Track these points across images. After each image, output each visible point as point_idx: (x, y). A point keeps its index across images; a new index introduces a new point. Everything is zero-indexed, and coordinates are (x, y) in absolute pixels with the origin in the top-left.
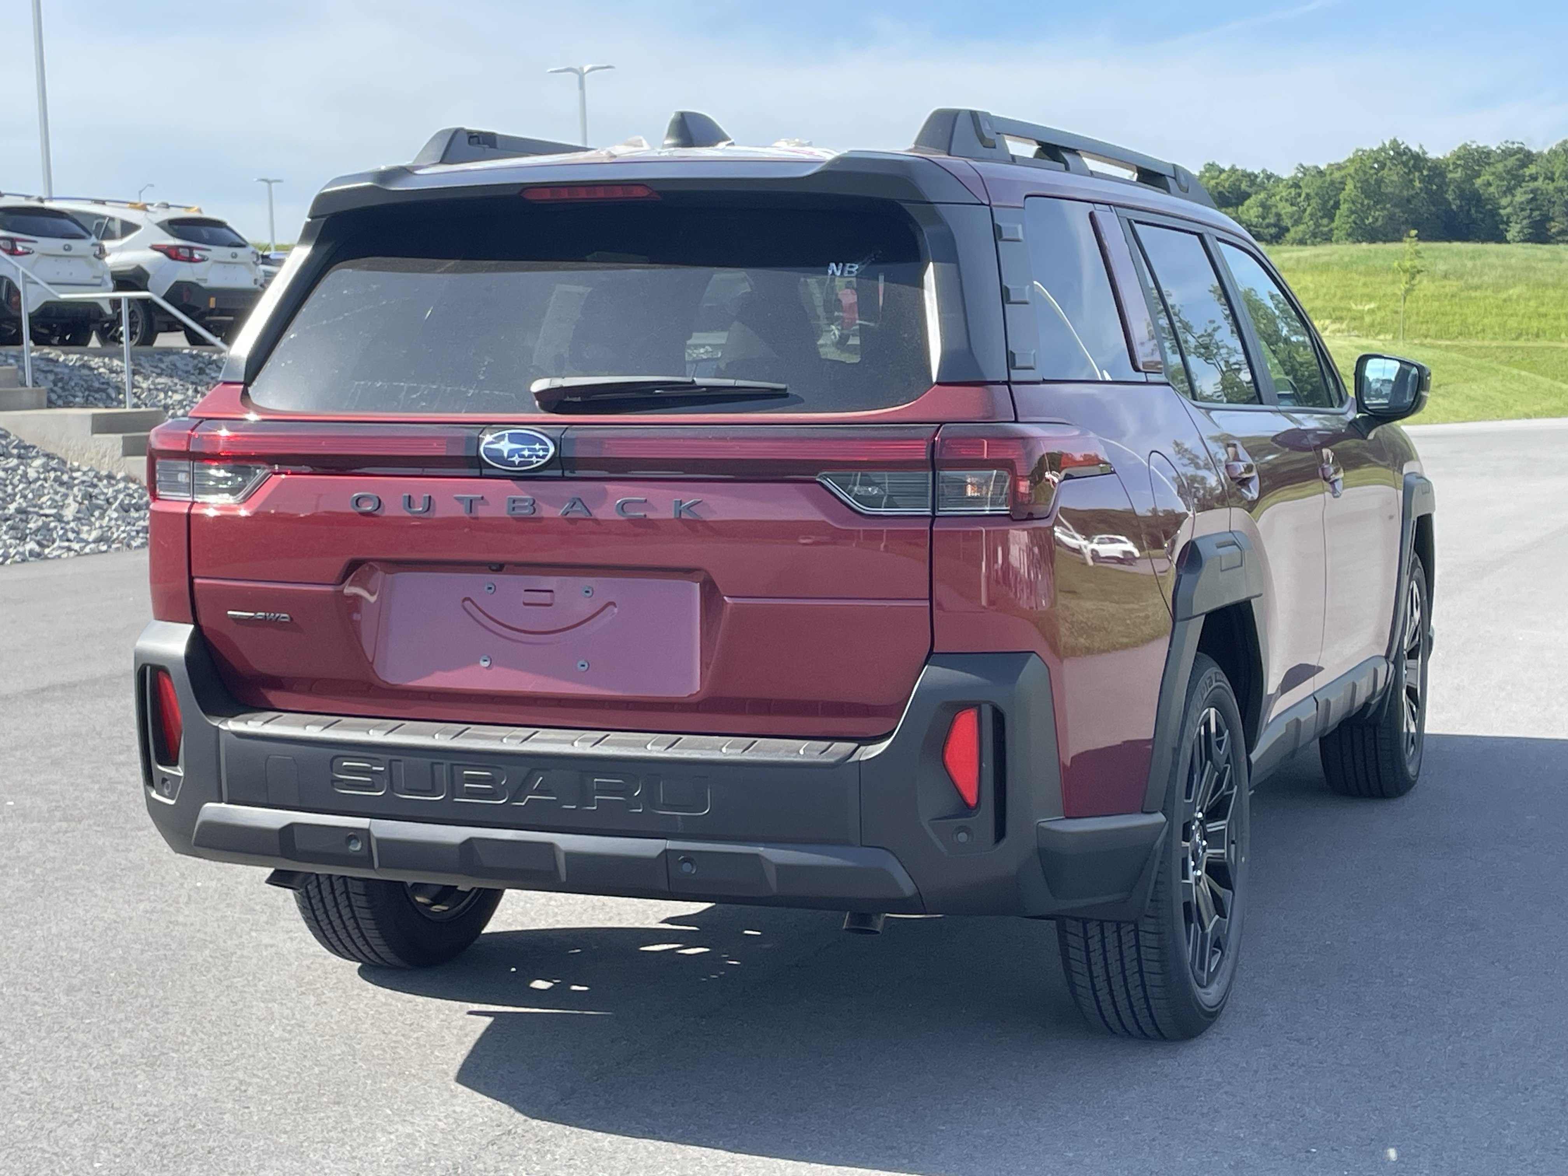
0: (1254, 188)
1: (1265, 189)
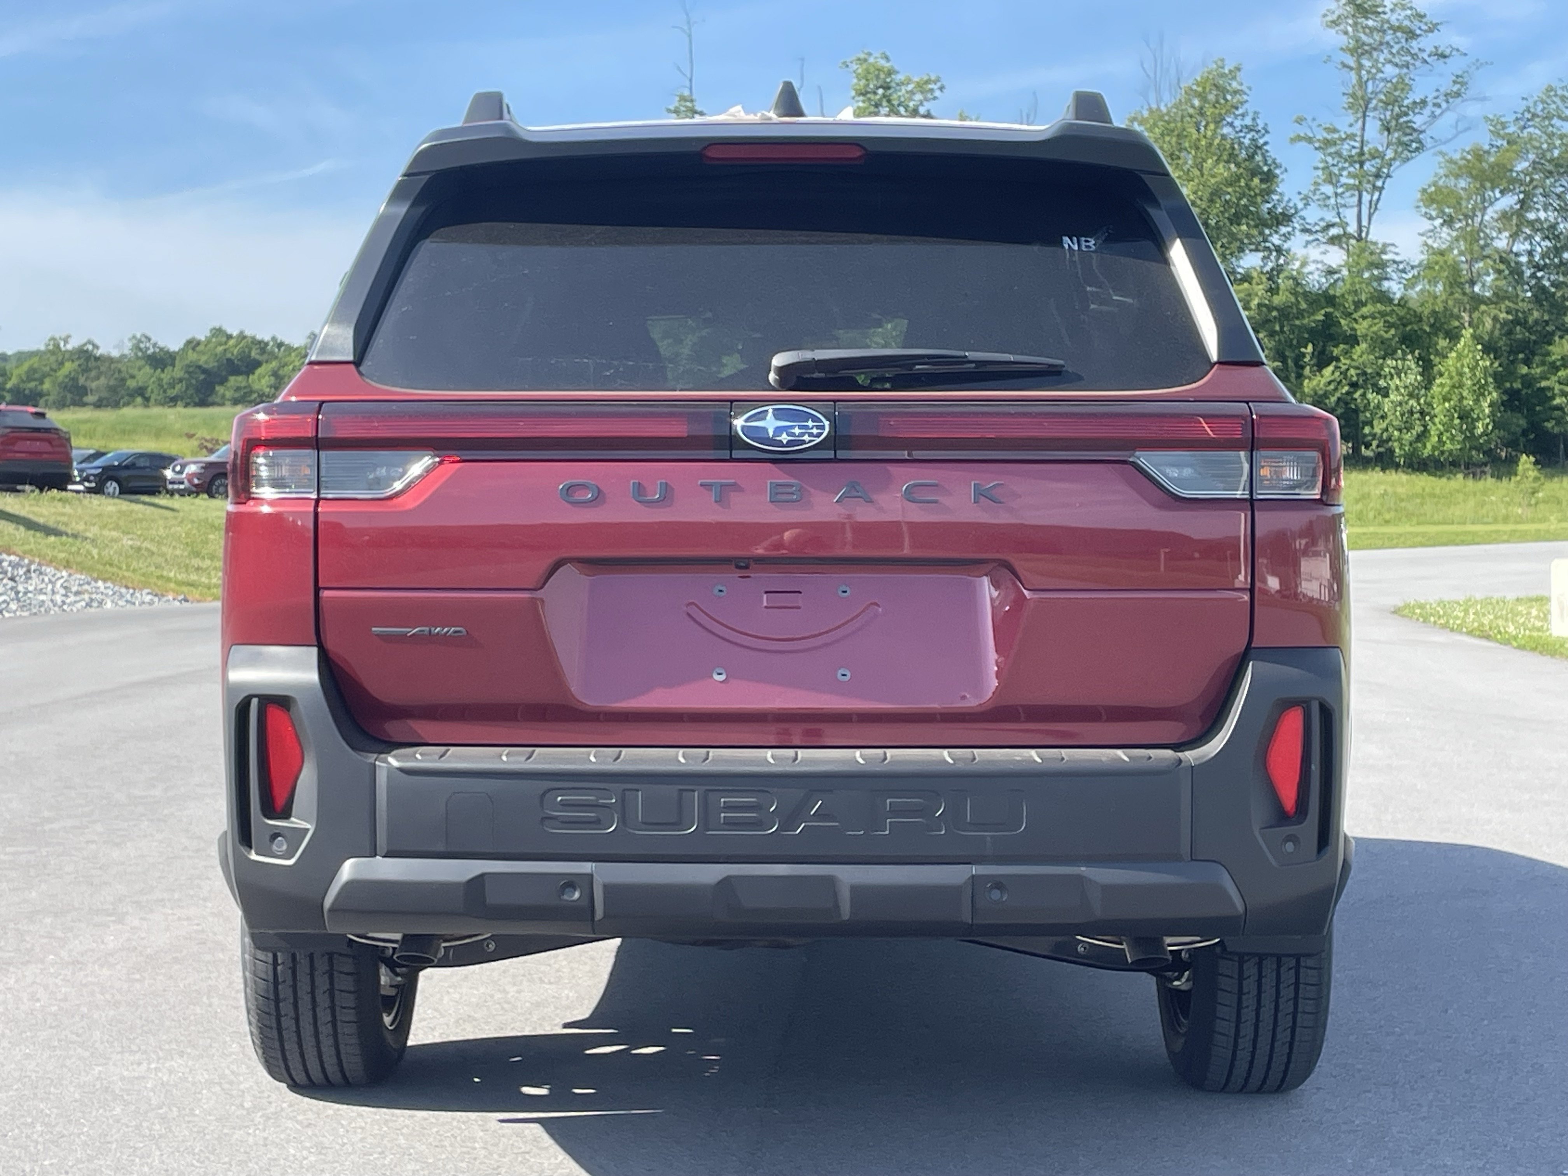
0: (265, 357)
1: (276, 358)
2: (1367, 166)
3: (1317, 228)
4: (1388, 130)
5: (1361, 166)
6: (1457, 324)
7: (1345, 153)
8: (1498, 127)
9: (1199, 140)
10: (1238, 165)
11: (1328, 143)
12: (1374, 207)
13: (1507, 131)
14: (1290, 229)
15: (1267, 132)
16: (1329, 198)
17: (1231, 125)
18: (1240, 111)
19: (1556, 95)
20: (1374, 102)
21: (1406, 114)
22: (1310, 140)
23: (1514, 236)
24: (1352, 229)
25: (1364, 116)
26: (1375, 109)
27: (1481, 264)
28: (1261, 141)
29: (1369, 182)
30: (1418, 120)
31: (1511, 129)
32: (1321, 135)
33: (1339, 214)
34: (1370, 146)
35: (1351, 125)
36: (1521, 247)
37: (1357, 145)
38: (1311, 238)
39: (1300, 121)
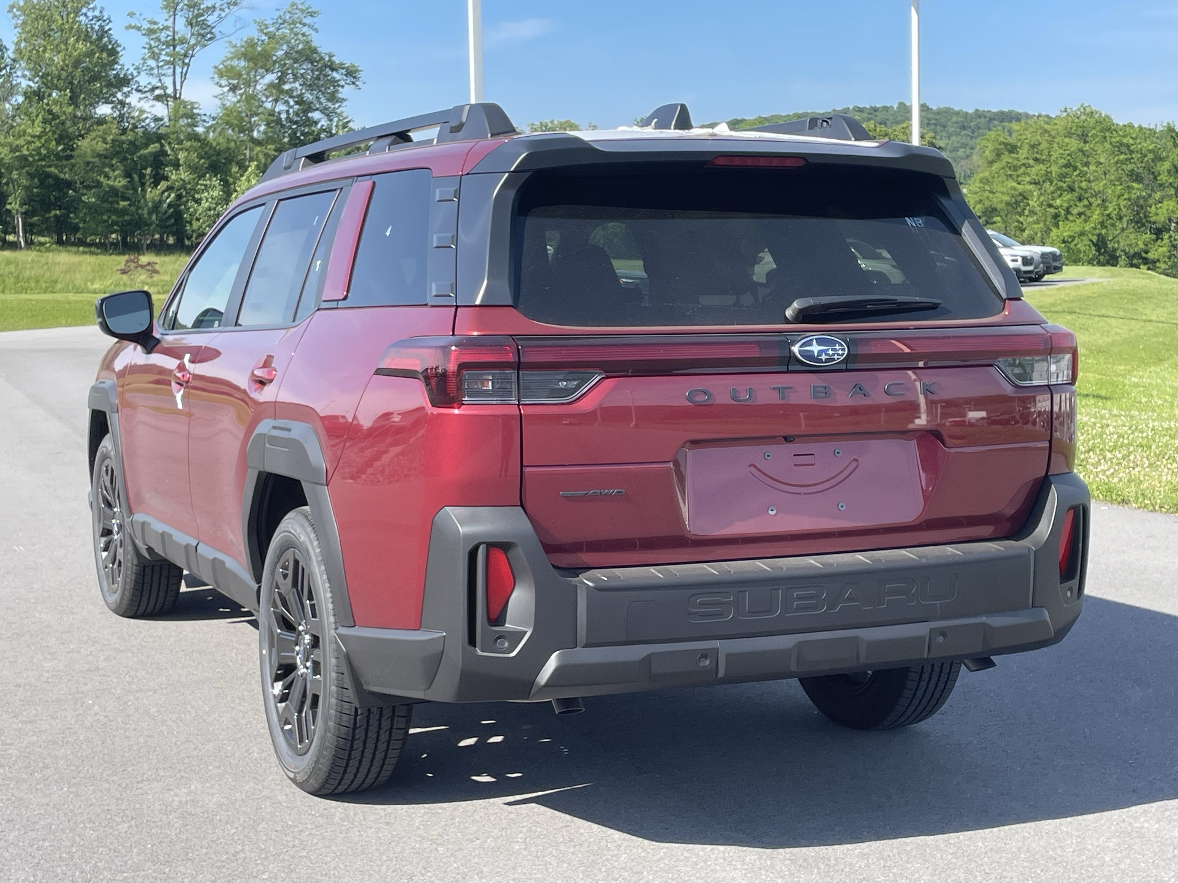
2: (178, 49)
3: (146, 89)
4: (191, 25)
5: (174, 49)
6: (243, 157)
7: (163, 39)
8: (262, 28)
9: (63, 24)
10: (91, 43)
11: (151, 31)
12: (184, 76)
13: (268, 30)
14: (129, 89)
15: (110, 21)
16: (153, 69)
17: (86, 15)
18: (91, 6)
19: (297, 8)
20: (181, 5)
21: (202, 15)
22: (139, 29)
23: (276, 101)
24: (170, 91)
25: (175, 15)
26: (182, 10)
27: (256, 118)
28: (107, 28)
29: (180, 60)
30: (211, 19)
31: (272, 29)
32: (146, 26)
33: (160, 80)
34: (180, 35)
35: (166, 20)
36: (280, 107)
37: (171, 34)
38: (143, 96)
39: (131, 15)
